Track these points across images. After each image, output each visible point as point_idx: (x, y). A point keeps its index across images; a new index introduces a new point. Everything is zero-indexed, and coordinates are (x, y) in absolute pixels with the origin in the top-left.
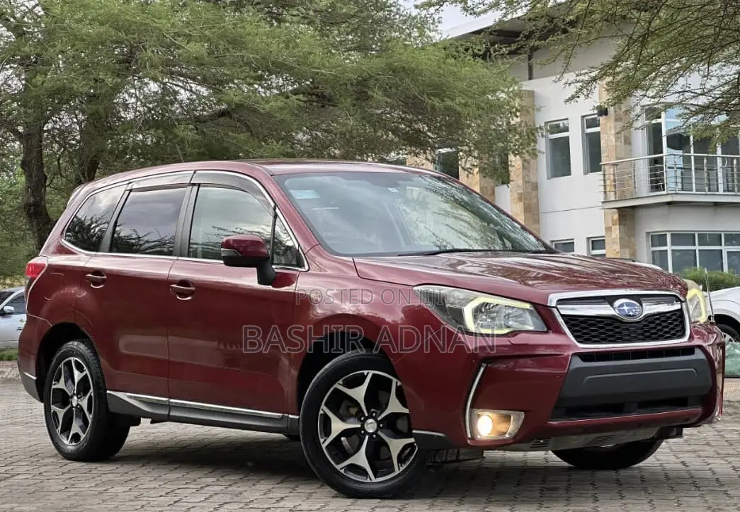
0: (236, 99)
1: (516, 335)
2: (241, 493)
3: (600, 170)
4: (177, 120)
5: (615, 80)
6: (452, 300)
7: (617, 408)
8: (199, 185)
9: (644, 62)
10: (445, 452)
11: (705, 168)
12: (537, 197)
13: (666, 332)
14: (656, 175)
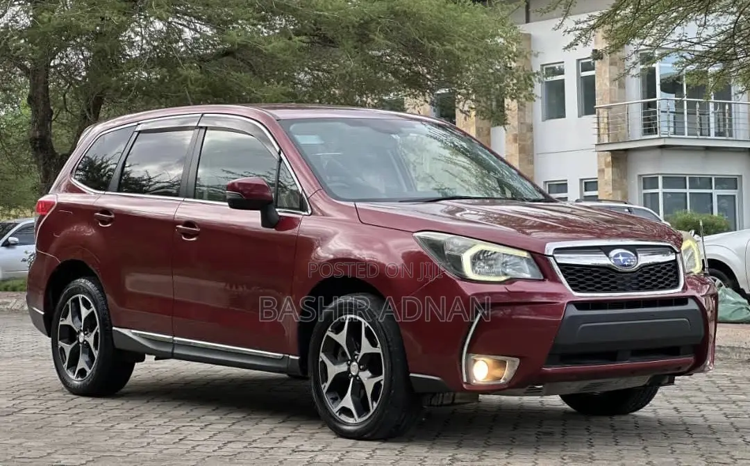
0: (239, 40)
1: (514, 282)
2: (244, 432)
3: (594, 113)
4: (181, 58)
5: (613, 29)
6: (451, 247)
7: (611, 356)
8: (206, 128)
9: (642, 12)
10: (441, 395)
11: (698, 113)
12: (532, 138)
13: (660, 283)
14: (649, 119)
